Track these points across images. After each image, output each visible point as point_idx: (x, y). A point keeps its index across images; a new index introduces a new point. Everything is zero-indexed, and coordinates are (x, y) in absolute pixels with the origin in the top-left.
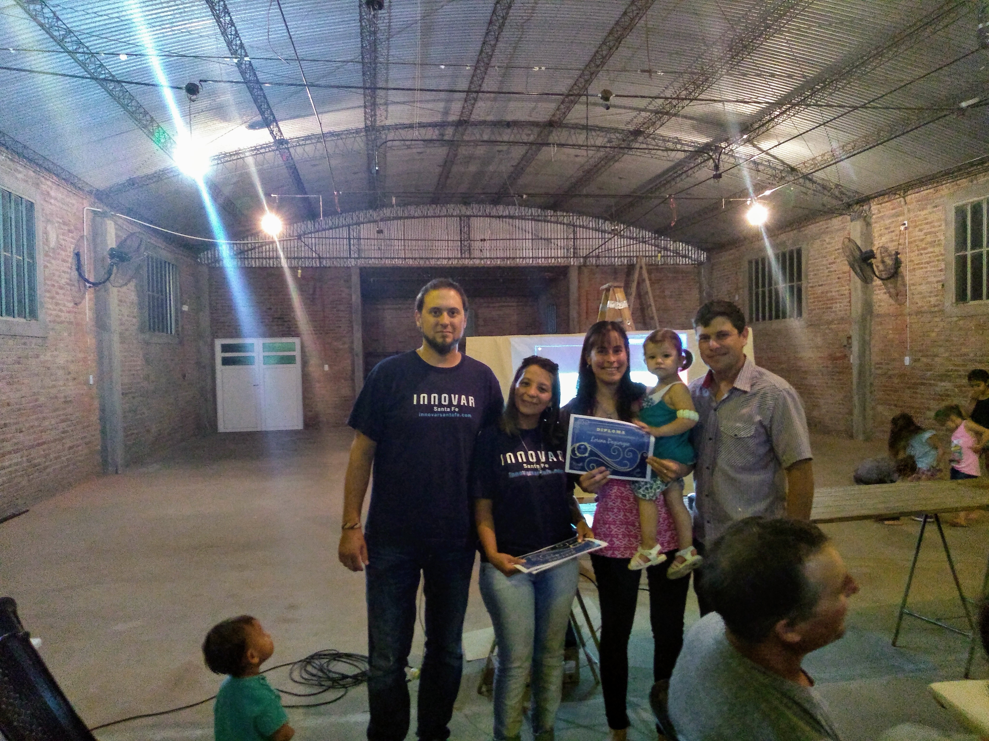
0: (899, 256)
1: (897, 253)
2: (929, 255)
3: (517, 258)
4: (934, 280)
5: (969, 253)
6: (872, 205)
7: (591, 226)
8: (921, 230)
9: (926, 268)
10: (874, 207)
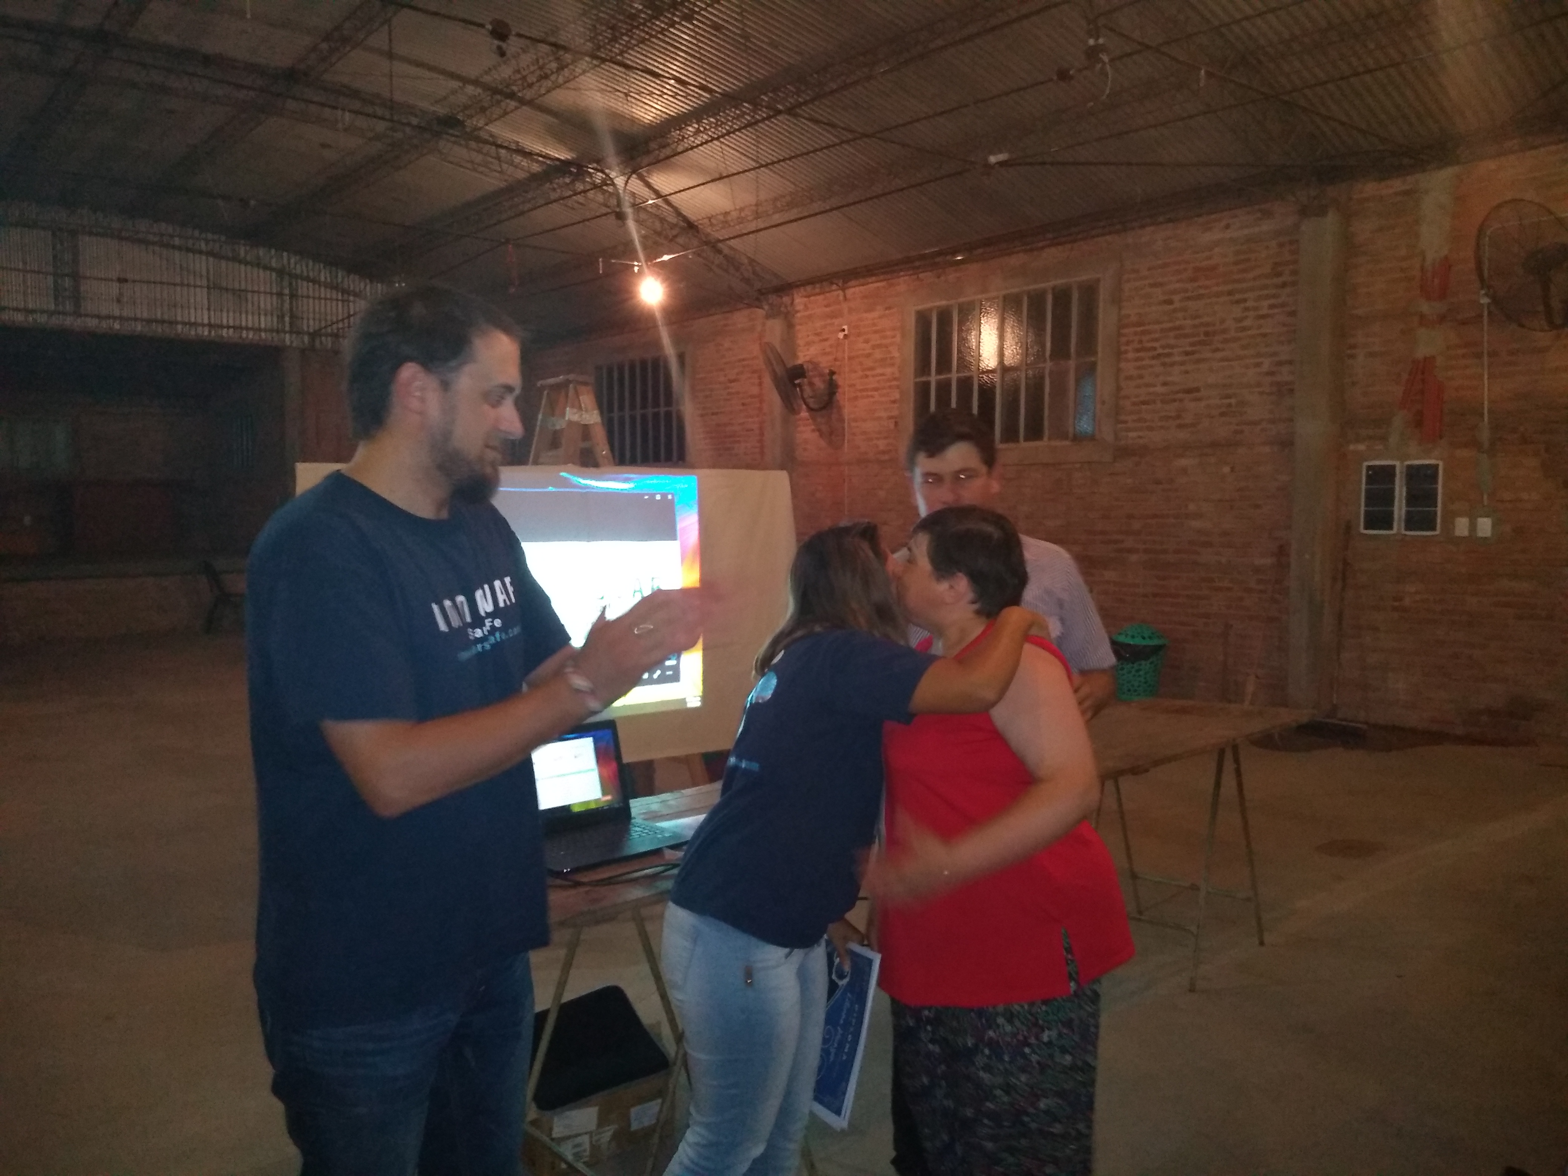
0: (834, 377)
1: (832, 373)
2: (878, 378)
3: (177, 323)
4: (884, 414)
5: (933, 378)
6: (795, 296)
7: (323, 279)
8: (867, 341)
9: (872, 397)
10: (799, 300)
